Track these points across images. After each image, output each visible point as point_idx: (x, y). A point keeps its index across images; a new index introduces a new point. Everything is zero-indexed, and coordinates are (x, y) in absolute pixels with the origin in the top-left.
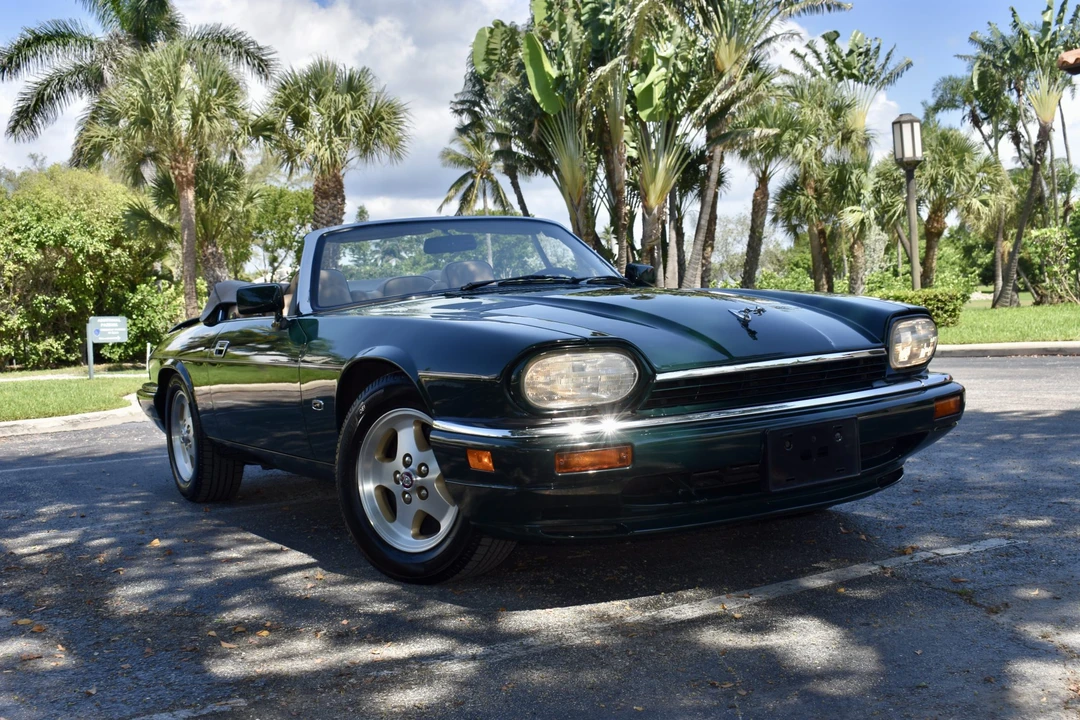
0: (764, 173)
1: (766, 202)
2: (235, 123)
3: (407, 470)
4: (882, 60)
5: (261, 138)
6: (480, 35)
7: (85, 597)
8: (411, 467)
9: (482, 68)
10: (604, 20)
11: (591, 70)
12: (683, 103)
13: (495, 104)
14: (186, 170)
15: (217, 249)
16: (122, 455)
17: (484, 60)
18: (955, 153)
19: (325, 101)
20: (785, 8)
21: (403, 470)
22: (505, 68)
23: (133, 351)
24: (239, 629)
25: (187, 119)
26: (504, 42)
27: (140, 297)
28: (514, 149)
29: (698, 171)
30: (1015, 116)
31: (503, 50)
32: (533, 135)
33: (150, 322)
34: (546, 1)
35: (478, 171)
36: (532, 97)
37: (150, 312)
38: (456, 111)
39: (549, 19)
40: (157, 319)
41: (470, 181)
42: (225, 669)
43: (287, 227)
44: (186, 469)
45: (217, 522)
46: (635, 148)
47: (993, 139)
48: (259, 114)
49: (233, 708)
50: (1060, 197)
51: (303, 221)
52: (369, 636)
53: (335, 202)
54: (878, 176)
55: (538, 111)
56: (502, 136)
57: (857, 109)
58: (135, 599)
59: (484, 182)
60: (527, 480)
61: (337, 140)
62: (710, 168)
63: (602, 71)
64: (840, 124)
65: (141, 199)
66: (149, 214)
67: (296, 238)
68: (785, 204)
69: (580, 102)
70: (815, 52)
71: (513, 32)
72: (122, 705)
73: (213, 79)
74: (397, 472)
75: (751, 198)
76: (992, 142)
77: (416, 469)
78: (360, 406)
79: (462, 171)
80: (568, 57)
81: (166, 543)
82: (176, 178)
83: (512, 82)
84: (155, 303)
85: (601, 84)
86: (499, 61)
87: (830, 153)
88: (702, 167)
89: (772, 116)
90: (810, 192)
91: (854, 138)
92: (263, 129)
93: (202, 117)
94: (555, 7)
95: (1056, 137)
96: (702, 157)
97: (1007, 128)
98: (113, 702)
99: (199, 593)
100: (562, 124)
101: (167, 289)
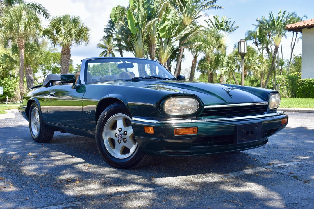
0: (196, 55)
1: (196, 64)
2: (38, 30)
3: (120, 133)
4: (231, 25)
5: (46, 35)
6: (113, 9)
7: (12, 169)
8: (121, 132)
9: (113, 19)
10: (151, 7)
11: (147, 22)
12: (174, 33)
13: (117, 30)
14: (22, 43)
15: (30, 68)
16: (8, 128)
17: (114, 17)
18: (251, 53)
19: (66, 25)
20: (205, 7)
21: (118, 133)
22: (121, 19)
23: (2, 98)
24: (69, 181)
25: (23, 28)
26: (120, 12)
27: (5, 82)
28: (122, 43)
29: (176, 54)
30: (268, 43)
31: (120, 14)
32: (128, 40)
33: (8, 89)
34: (134, 0)
35: (108, 50)
36: (129, 28)
37: (8, 86)
38: (104, 31)
39: (134, 5)
40: (10, 89)
41: (106, 53)
42: (70, 193)
43: (50, 63)
44: (35, 132)
45: (48, 148)
46: (158, 46)
47: (261, 49)
48: (46, 28)
49: (77, 205)
50: (280, 68)
51: (55, 62)
52: (113, 184)
53: (68, 56)
54: (228, 58)
55: (130, 33)
56: (118, 40)
57: (223, 39)
58: (30, 170)
59: (110, 53)
60: (164, 136)
61: (69, 37)
62: (180, 53)
63: (150, 22)
64: (218, 42)
65: (7, 51)
66: (9, 56)
67: (52, 67)
68: (201, 65)
69: (143, 31)
70: (211, 21)
71: (123, 9)
72: (39, 203)
73: (32, 16)
74: (117, 134)
75: (192, 63)
76: (261, 50)
77: (123, 133)
78: (105, 112)
79: (103, 50)
80: (140, 17)
81: (34, 154)
82: (19, 46)
83: (123, 24)
84: (9, 84)
85: (149, 26)
86: (119, 17)
87: (215, 50)
88: (178, 52)
89: (199, 39)
90: (208, 62)
91: (222, 47)
92: (46, 33)
93: (28, 27)
94: (136, 2)
95: (279, 50)
96: (177, 50)
97: (265, 47)
98: (36, 202)
99: (51, 169)
100: (137, 37)
101: (13, 80)
